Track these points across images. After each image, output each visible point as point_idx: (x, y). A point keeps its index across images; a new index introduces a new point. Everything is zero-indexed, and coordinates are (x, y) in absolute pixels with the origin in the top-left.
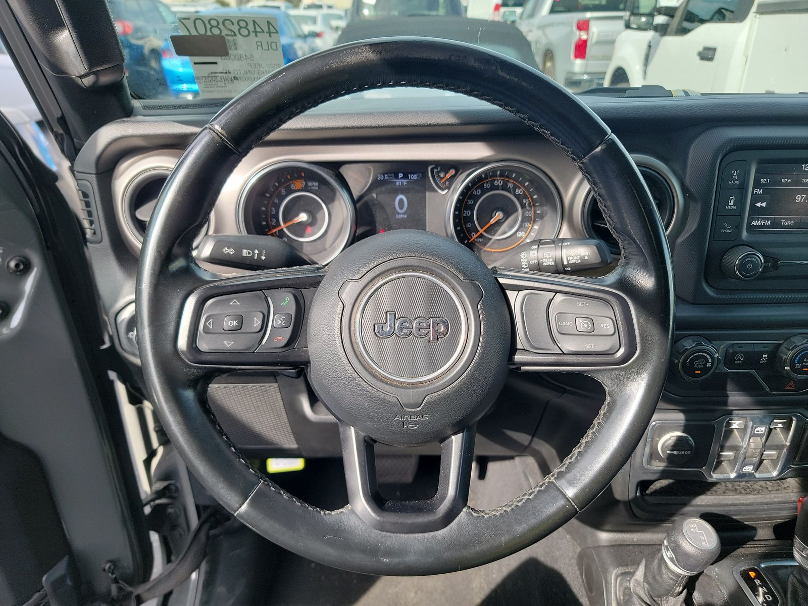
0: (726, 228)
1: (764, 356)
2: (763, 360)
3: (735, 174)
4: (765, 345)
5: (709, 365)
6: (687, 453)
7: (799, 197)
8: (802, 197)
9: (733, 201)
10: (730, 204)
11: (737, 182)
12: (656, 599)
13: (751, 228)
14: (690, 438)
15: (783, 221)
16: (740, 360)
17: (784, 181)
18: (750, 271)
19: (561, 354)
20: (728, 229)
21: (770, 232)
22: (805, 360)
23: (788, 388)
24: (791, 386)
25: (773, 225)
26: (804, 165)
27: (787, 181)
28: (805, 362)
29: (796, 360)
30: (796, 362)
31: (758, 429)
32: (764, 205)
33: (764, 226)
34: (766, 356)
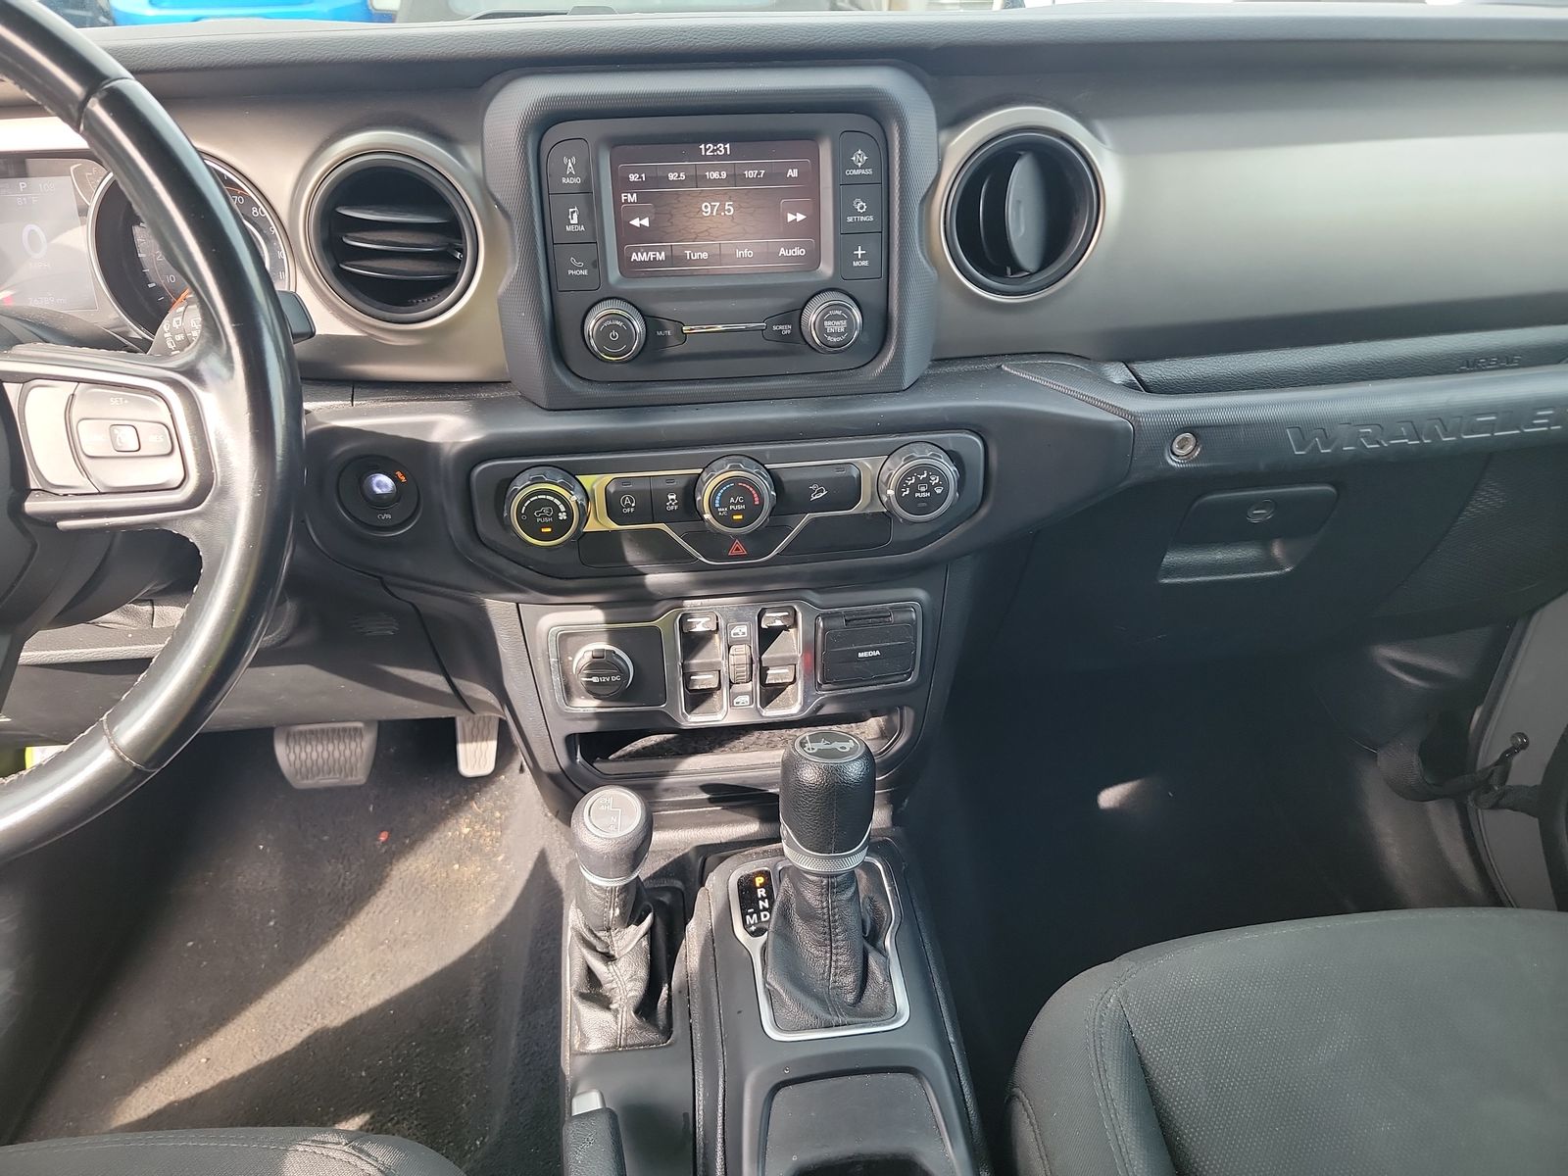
0: (575, 268)
1: (670, 497)
2: (671, 505)
3: (570, 165)
4: (670, 479)
5: (563, 516)
6: (614, 679)
7: (706, 207)
8: (713, 207)
9: (575, 216)
10: (572, 222)
11: (577, 180)
12: (600, 934)
13: (628, 268)
14: (618, 652)
15: (688, 252)
16: (629, 506)
17: (672, 176)
18: (617, 344)
19: (96, 494)
20: (580, 269)
21: (667, 275)
22: (732, 500)
23: (732, 552)
24: (737, 549)
25: (672, 259)
26: (702, 146)
27: (679, 176)
28: (733, 504)
29: (717, 502)
30: (717, 505)
31: (736, 630)
32: (646, 222)
33: (654, 262)
34: (674, 497)
